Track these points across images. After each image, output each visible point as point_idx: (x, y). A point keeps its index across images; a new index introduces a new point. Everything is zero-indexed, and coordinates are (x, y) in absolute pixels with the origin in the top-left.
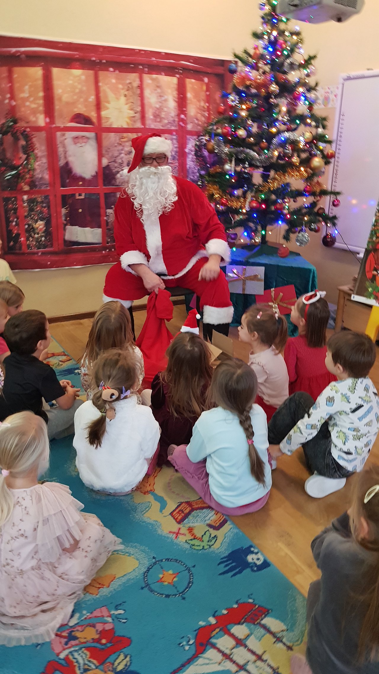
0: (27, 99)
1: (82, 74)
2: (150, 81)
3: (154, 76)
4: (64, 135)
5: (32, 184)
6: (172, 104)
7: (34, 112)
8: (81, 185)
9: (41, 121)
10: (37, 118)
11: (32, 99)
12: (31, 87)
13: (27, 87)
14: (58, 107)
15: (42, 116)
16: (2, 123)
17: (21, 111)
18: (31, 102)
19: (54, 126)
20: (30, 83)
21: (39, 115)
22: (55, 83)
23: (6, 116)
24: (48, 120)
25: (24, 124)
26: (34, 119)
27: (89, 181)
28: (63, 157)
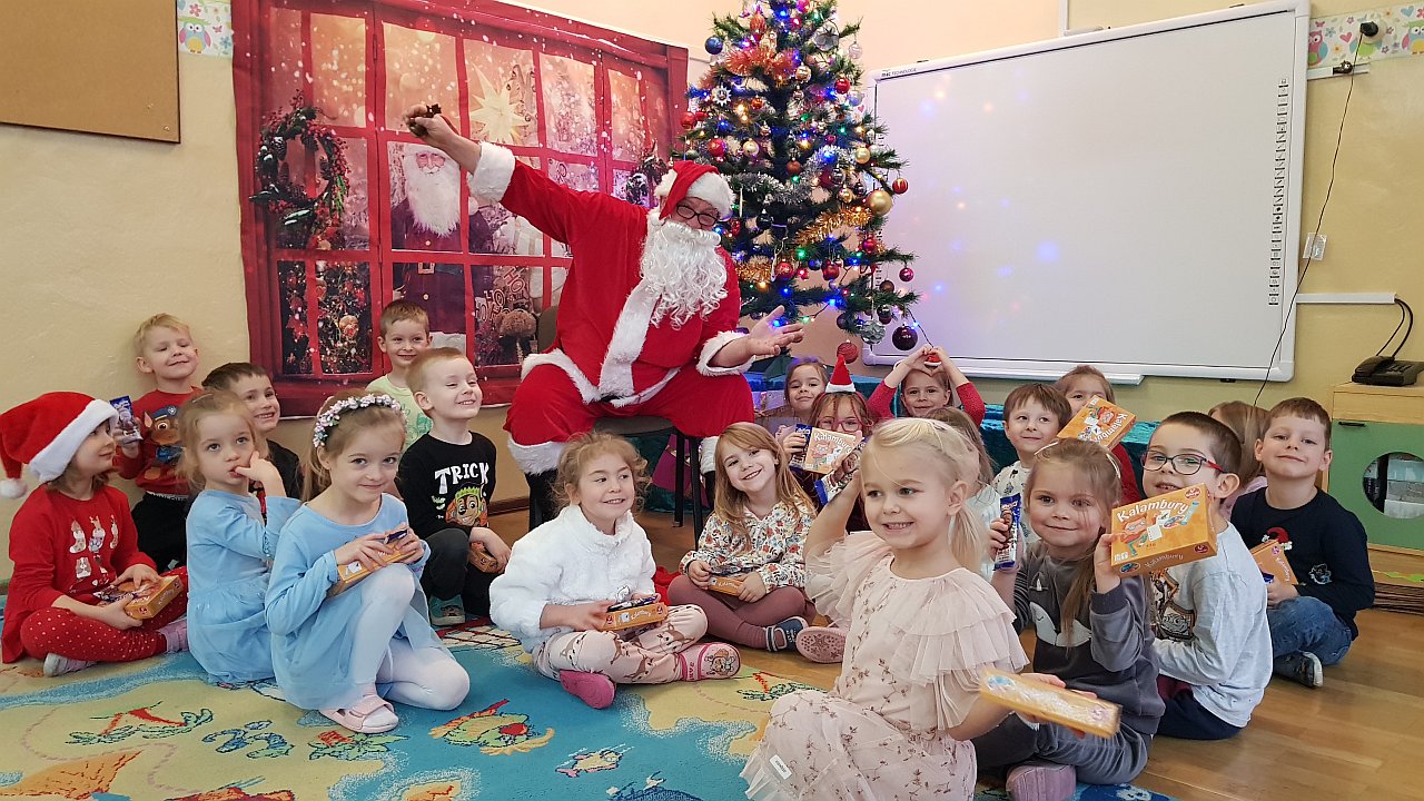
0: (335, 74)
1: (436, 41)
2: (550, 67)
3: (558, 58)
5: (338, 239)
6: (587, 112)
7: (348, 101)
8: (429, 248)
9: (360, 117)
10: (352, 113)
11: (343, 76)
12: (341, 53)
13: (335, 52)
14: (391, 95)
15: (362, 110)
16: (283, 114)
17: (322, 95)
18: (342, 81)
19: (382, 129)
20: (342, 47)
21: (355, 106)
22: (388, 50)
23: (293, 101)
24: (371, 118)
25: (326, 121)
26: (346, 113)
27: (446, 239)
28: (398, 191)
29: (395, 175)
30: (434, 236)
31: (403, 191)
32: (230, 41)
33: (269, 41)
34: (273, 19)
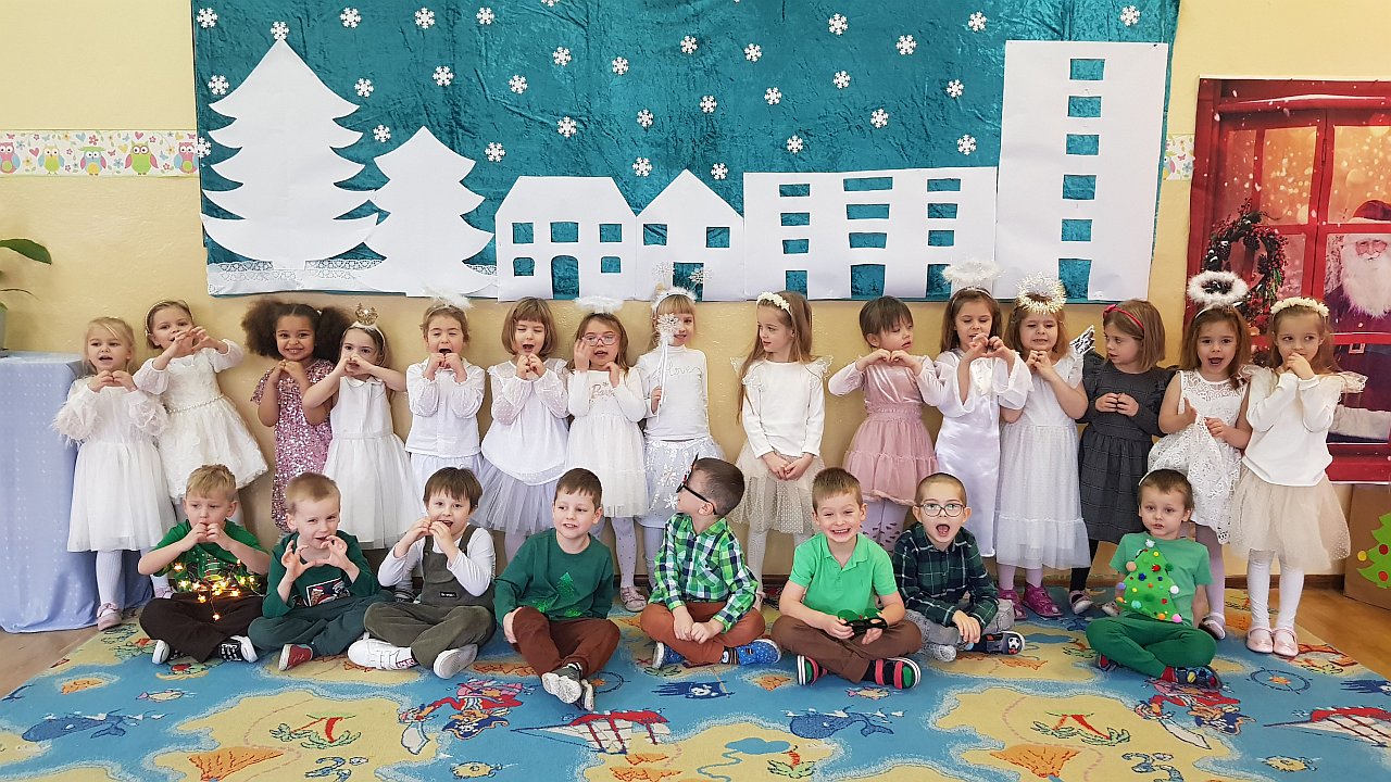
0: (1283, 181)
4: (1341, 238)
7: (1292, 202)
8: (1361, 330)
9: (1303, 215)
10: (1296, 212)
11: (1290, 180)
12: (1290, 161)
13: (1285, 161)
14: (1336, 192)
15: (1306, 208)
16: (1231, 221)
17: (1268, 200)
18: (1288, 185)
19: (1324, 223)
20: (1292, 155)
21: (1299, 206)
22: (1338, 150)
23: (1241, 209)
24: (1314, 214)
25: (1270, 222)
26: (1290, 213)
27: (1380, 321)
28: (1333, 278)
29: (1331, 264)
30: (1367, 318)
31: (1338, 279)
32: (1191, 165)
33: (1225, 161)
34: (1230, 142)
